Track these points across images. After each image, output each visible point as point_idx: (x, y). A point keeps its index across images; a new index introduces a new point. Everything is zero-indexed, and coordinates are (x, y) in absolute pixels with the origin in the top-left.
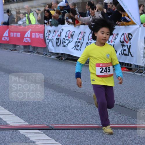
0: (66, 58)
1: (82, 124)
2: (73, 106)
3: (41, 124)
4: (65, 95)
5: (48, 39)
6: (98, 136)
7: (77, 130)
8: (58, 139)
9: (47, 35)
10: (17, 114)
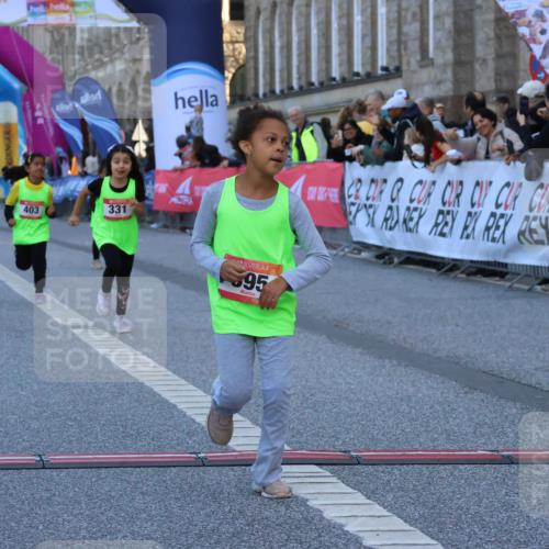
0: (402, 258)
1: (445, 448)
2: (420, 395)
3: (327, 448)
4: (399, 364)
5: (353, 204)
6: (491, 485)
7: (431, 467)
8: (373, 492)
9: (353, 191)
10: (257, 420)
